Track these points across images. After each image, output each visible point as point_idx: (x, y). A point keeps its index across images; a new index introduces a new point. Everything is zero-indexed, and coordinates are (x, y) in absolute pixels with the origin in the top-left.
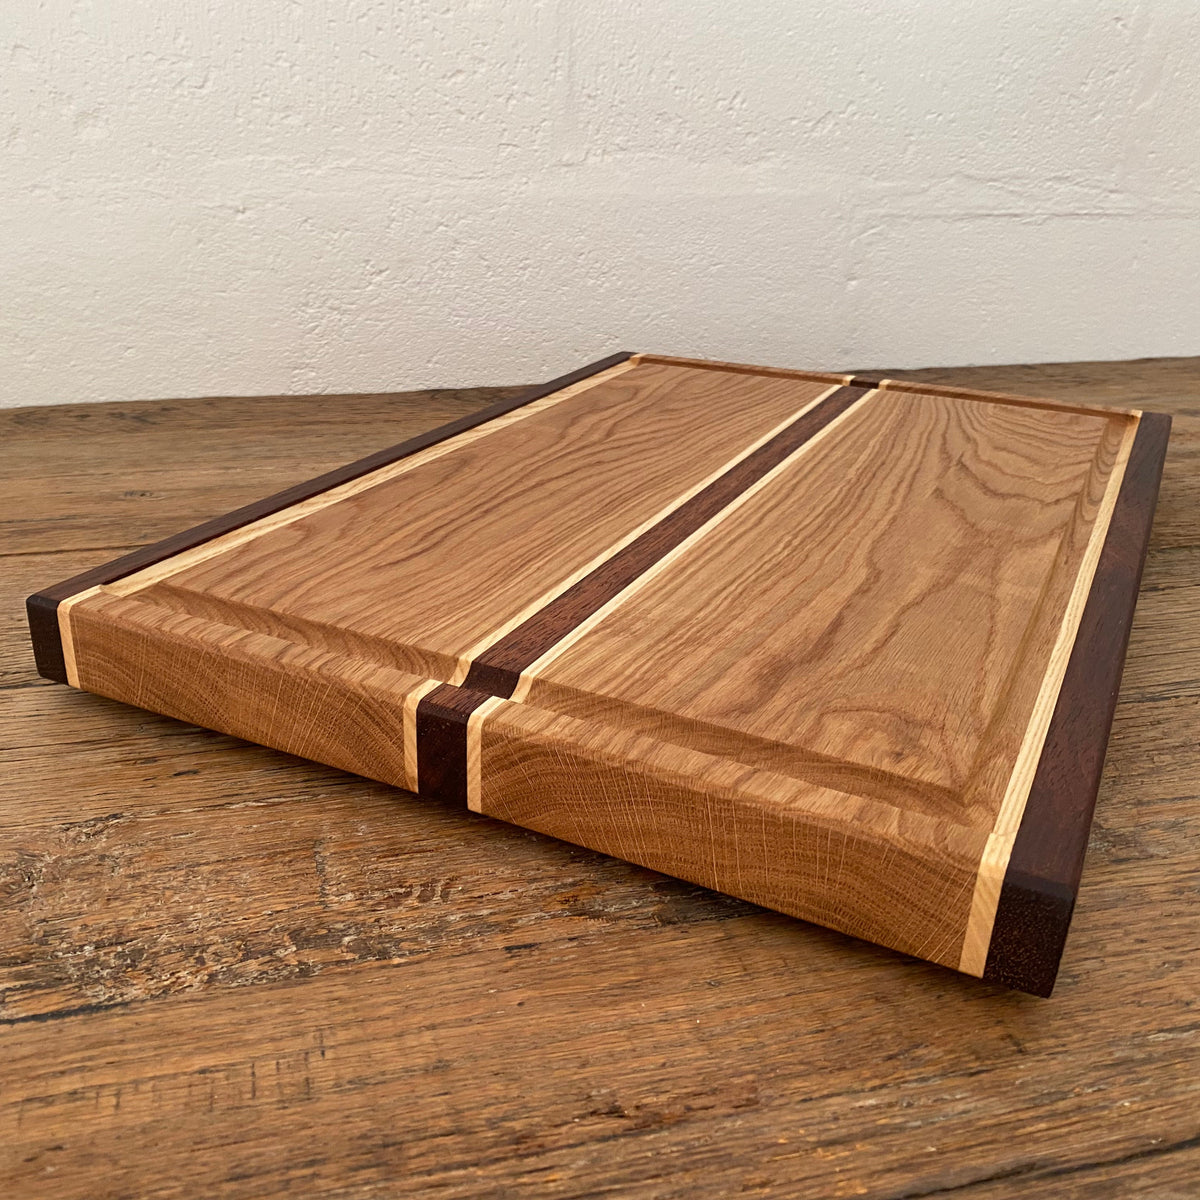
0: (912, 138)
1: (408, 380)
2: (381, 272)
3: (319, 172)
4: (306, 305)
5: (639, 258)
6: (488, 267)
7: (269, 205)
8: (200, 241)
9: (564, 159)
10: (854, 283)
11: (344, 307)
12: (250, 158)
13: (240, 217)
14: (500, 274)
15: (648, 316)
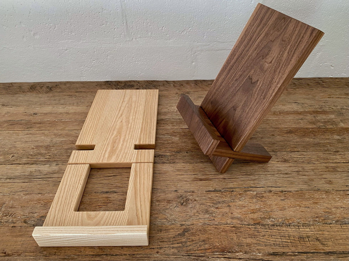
0: (205, 34)
1: (103, 79)
2: (94, 61)
3: (80, 43)
4: (81, 66)
5: (146, 58)
6: (115, 60)
7: (71, 49)
8: (60, 55)
9: (128, 40)
10: (194, 63)
11: (88, 67)
12: (66, 41)
13: (66, 51)
14: (117, 61)
15: (149, 69)
